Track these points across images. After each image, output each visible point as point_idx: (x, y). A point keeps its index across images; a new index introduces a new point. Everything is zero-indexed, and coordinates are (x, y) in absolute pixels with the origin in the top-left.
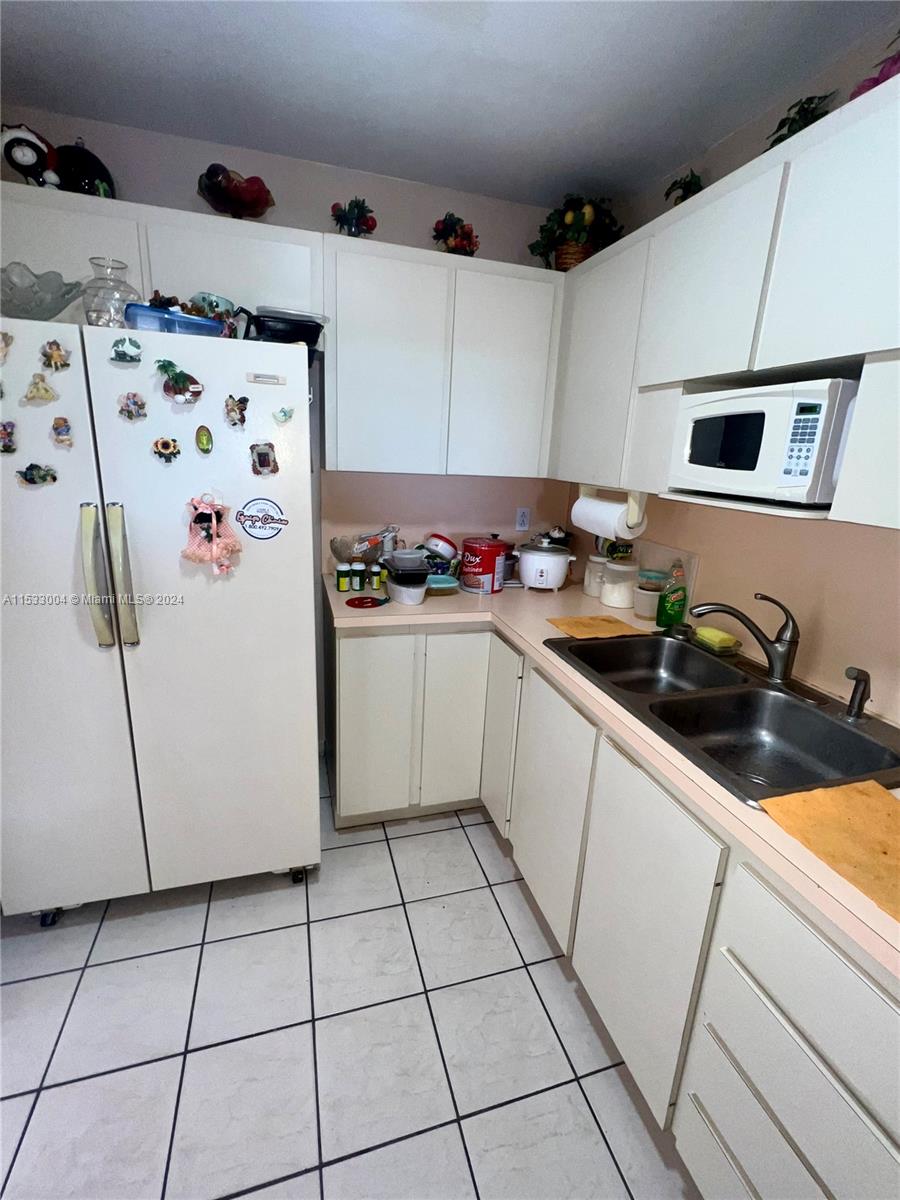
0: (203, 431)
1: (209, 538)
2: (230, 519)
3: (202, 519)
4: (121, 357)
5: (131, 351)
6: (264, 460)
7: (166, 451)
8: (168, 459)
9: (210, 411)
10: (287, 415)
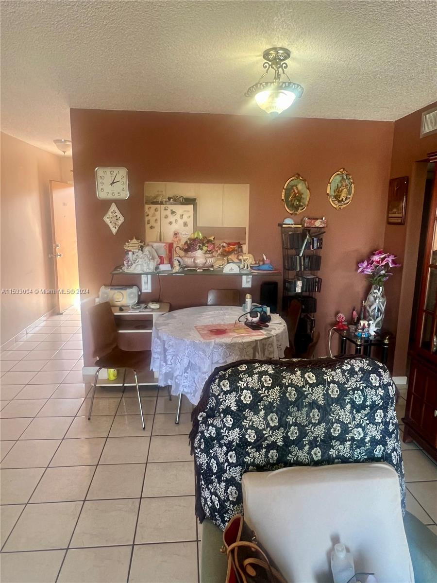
0: (176, 220)
1: (176, 237)
2: (180, 234)
3: (175, 234)
4: (165, 209)
5: (166, 208)
6: (185, 224)
7: (171, 223)
8: (171, 224)
9: (178, 216)
10: (190, 217)
